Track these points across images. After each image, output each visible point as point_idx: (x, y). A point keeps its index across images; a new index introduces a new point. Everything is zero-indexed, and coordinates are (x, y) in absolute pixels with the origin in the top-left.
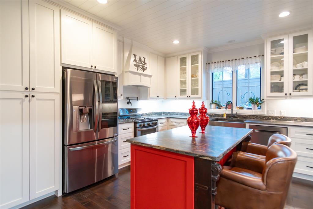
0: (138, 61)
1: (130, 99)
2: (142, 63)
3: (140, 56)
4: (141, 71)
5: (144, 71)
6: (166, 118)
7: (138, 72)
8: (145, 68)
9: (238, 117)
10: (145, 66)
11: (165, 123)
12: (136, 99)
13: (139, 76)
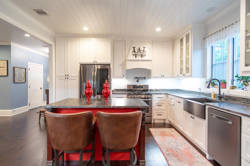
0: (136, 51)
1: (139, 78)
2: (141, 51)
3: (139, 47)
4: (139, 58)
5: (142, 58)
6: (164, 94)
7: (137, 59)
8: (144, 55)
9: (228, 99)
10: (144, 53)
11: (162, 98)
12: (144, 78)
13: (137, 62)
